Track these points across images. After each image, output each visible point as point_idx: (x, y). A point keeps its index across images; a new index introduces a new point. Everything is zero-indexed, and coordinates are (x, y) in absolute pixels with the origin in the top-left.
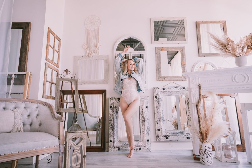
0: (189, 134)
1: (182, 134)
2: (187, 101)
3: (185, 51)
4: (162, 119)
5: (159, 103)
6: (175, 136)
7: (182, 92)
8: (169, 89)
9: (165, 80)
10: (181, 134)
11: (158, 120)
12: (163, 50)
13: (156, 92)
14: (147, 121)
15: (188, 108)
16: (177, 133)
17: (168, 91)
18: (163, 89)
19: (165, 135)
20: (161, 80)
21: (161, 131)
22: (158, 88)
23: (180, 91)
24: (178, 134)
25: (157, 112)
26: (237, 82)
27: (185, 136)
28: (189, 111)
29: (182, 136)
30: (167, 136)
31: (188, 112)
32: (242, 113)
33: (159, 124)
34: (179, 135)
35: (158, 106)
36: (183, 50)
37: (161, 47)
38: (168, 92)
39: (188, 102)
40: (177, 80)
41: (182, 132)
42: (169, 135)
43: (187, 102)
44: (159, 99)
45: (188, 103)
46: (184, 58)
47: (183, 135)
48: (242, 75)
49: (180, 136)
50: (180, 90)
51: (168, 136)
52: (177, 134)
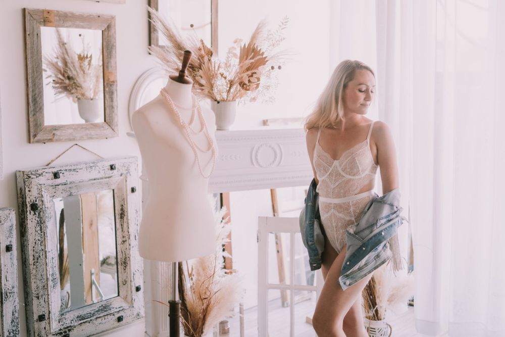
0: (121, 309)
1: (105, 313)
2: (118, 208)
3: (115, 32)
4: (50, 278)
5: (41, 228)
6: (87, 324)
7: (107, 179)
8: (72, 173)
9: (56, 137)
10: (102, 315)
11: (41, 285)
12: (49, 24)
13: (32, 190)
14: (11, 298)
15: (122, 228)
16: (93, 312)
17: (69, 181)
18: (56, 175)
19: (61, 330)
20: (42, 138)
21: (49, 318)
22: (40, 172)
23: (102, 178)
24: (95, 317)
25: (36, 260)
26: (259, 165)
27: (112, 316)
28: (123, 237)
29: (106, 317)
30: (67, 330)
31: (120, 243)
32: (261, 240)
33: (44, 297)
34: (97, 318)
35: (38, 238)
36: (109, 27)
37: (43, 11)
38: (71, 186)
39: (122, 209)
40: (91, 138)
41: (105, 307)
42: (72, 325)
43: (118, 211)
44: (41, 213)
45: (121, 214)
46: (110, 58)
47: (107, 315)
48: (270, 146)
49: (99, 320)
50: (102, 175)
51: (69, 330)
52: (94, 315)
